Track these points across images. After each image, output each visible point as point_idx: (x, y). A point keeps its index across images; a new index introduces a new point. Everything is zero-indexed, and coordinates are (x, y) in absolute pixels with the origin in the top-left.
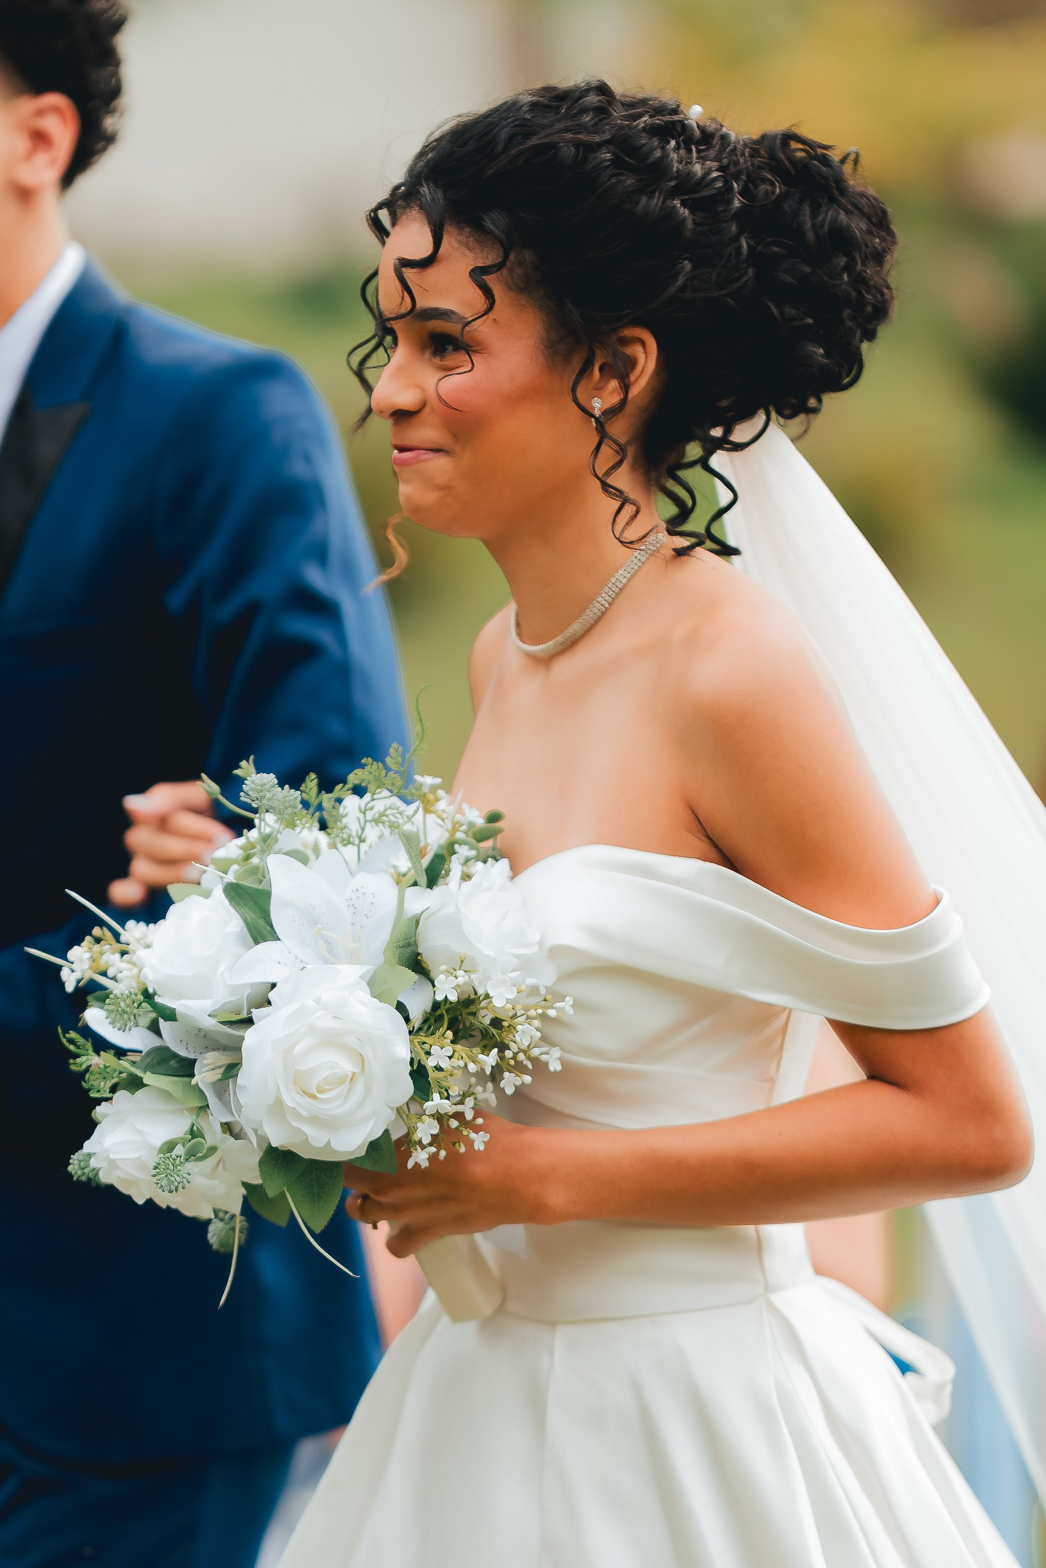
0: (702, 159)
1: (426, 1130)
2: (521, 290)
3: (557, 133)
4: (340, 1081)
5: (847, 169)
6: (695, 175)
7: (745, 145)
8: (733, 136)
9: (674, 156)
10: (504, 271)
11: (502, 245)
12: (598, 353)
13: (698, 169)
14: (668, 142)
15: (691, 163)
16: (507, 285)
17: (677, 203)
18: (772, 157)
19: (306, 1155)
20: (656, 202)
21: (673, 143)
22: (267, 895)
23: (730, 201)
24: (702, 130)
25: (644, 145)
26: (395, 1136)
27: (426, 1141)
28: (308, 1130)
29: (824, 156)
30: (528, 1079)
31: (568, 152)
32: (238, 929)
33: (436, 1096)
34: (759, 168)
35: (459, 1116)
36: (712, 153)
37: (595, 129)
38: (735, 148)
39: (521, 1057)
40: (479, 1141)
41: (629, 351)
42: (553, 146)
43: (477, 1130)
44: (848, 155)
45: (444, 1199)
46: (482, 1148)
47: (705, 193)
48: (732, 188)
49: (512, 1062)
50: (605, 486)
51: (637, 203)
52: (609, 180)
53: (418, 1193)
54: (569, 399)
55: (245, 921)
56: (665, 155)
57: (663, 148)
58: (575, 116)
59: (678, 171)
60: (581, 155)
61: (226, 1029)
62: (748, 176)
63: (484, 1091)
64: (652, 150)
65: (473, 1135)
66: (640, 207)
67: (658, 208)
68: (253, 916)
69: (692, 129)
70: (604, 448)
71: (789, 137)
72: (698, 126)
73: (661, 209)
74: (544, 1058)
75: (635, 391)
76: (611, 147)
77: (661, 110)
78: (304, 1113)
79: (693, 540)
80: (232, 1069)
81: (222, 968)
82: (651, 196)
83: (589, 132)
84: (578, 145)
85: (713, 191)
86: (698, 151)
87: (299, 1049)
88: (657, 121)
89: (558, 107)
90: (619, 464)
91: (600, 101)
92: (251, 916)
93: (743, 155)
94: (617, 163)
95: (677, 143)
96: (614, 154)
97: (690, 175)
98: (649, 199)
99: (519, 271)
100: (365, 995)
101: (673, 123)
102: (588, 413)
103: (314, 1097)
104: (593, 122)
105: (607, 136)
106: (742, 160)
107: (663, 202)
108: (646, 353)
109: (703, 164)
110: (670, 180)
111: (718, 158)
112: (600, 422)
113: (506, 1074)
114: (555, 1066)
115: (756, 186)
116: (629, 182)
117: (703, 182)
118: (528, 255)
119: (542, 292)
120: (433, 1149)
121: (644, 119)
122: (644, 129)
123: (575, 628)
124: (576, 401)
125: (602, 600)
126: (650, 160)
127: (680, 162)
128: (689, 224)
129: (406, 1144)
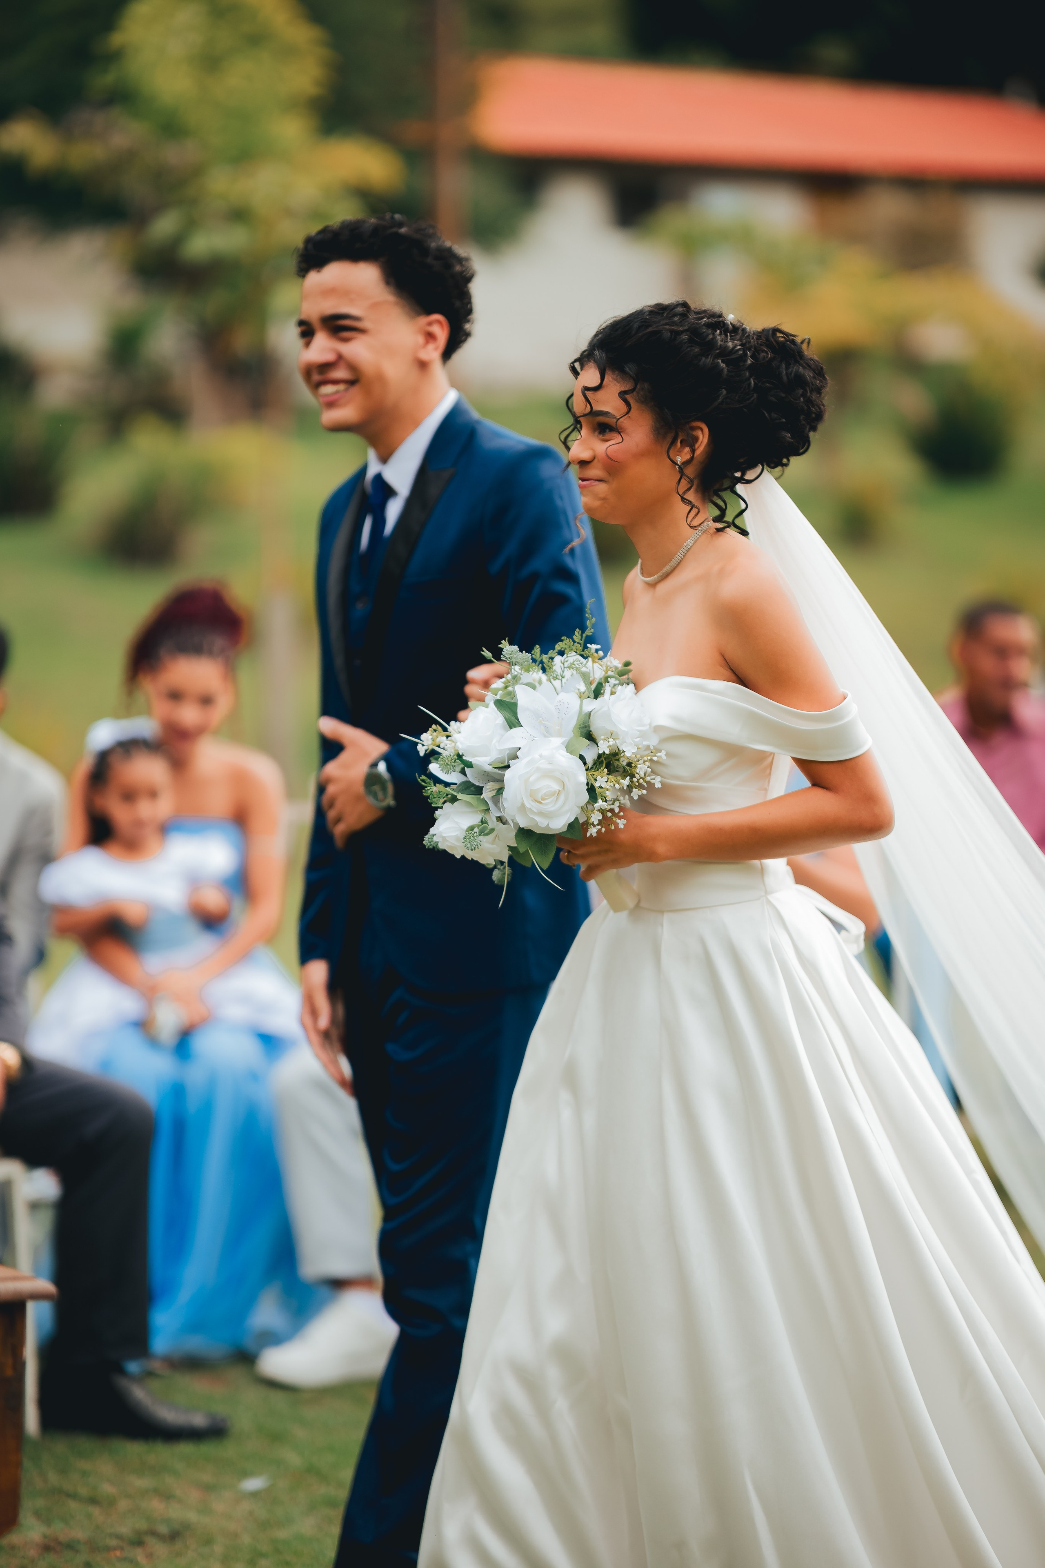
0: (732, 340)
1: (596, 817)
2: (642, 402)
3: (662, 325)
4: (552, 794)
5: (804, 346)
6: (729, 347)
7: (754, 334)
8: (748, 329)
9: (719, 338)
10: (635, 393)
11: (634, 380)
12: (680, 433)
13: (730, 344)
14: (716, 331)
15: (727, 342)
16: (636, 400)
17: (720, 361)
18: (767, 340)
19: (538, 832)
20: (709, 360)
21: (718, 331)
22: (516, 705)
23: (746, 361)
24: (733, 326)
25: (704, 332)
26: (581, 821)
27: (596, 822)
28: (537, 819)
29: (793, 340)
30: (644, 792)
31: (667, 335)
32: (502, 722)
33: (600, 801)
34: (761, 345)
35: (612, 811)
36: (738, 337)
37: (681, 324)
38: (749, 335)
39: (641, 781)
40: (621, 823)
41: (695, 433)
42: (660, 332)
43: (620, 818)
44: (805, 339)
45: (606, 851)
46: (622, 827)
47: (734, 356)
48: (747, 354)
49: (637, 784)
50: (683, 499)
51: (700, 361)
52: (687, 349)
53: (594, 849)
54: (666, 456)
55: (505, 718)
56: (714, 338)
57: (713, 334)
58: (671, 317)
59: (721, 345)
60: (673, 337)
61: (497, 771)
62: (755, 348)
63: (624, 799)
64: (708, 335)
65: (618, 821)
66: (701, 363)
67: (710, 363)
68: (509, 715)
69: (728, 325)
70: (683, 481)
71: (776, 330)
72: (731, 324)
73: (711, 364)
74: (652, 781)
75: (698, 452)
76: (688, 333)
77: (713, 315)
78: (535, 810)
79: (725, 525)
80: (500, 791)
81: (494, 741)
82: (707, 357)
83: (677, 325)
84: (672, 331)
85: (738, 356)
86: (731, 336)
87: (532, 779)
88: (712, 320)
89: (663, 313)
90: (689, 489)
91: (683, 310)
92: (508, 715)
93: (753, 338)
94: (690, 340)
95: (721, 332)
96: (689, 336)
97: (726, 347)
98: (706, 359)
99: (642, 393)
100: (564, 752)
101: (719, 322)
102: (674, 463)
103: (540, 803)
104: (680, 321)
105: (686, 328)
106: (752, 341)
107: (713, 360)
108: (703, 434)
109: (733, 342)
110: (717, 350)
111: (740, 340)
112: (681, 468)
113: (634, 790)
114: (658, 785)
115: (759, 354)
116: (696, 350)
117: (733, 351)
118: (646, 385)
119: (652, 403)
120: (599, 827)
121: (705, 319)
122: (704, 325)
123: (667, 568)
124: (669, 457)
125: (680, 555)
126: (707, 340)
127: (722, 341)
128: (725, 371)
129: (587, 825)
